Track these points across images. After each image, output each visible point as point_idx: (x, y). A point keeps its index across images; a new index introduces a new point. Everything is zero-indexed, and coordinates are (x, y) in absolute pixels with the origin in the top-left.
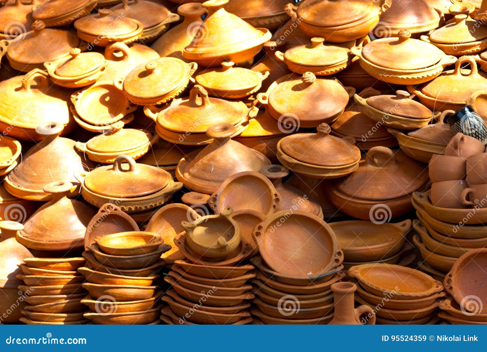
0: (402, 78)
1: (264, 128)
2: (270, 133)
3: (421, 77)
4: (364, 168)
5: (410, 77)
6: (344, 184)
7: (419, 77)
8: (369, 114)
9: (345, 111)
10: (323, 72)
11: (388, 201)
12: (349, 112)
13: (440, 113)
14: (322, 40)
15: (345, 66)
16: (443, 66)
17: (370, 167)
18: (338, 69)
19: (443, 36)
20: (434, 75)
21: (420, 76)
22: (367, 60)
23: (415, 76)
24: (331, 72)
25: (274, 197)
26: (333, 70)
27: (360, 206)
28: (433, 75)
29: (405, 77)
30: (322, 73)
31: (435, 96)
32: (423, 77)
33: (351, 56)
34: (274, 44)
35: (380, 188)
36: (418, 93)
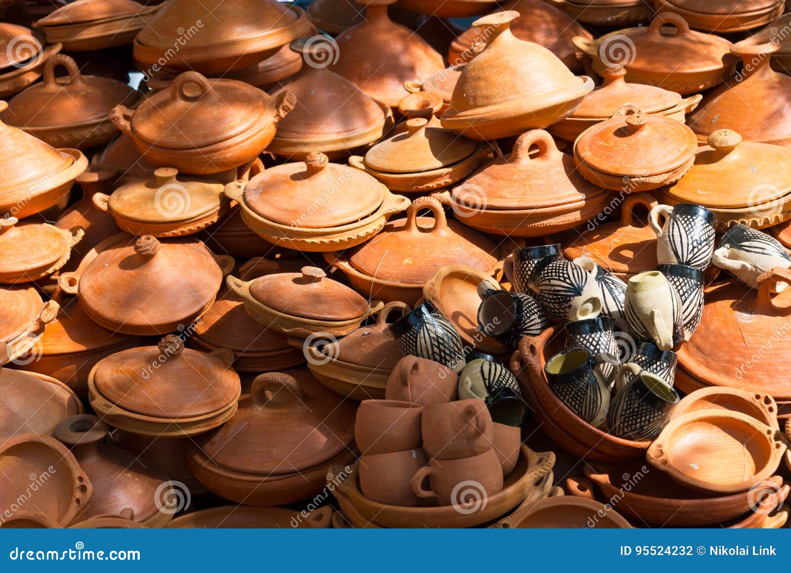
0: (313, 243)
1: (72, 338)
2: (81, 348)
3: (347, 240)
4: (247, 412)
5: (326, 240)
6: (213, 443)
7: (342, 239)
8: (252, 314)
9: (217, 300)
10: (175, 231)
11: (290, 475)
12: (223, 301)
13: (381, 305)
14: (172, 172)
15: (215, 219)
16: (386, 215)
17: (259, 411)
18: (202, 225)
19: (386, 159)
20: (370, 234)
21: (345, 237)
22: (252, 210)
23: (336, 239)
24: (190, 230)
25: (78, 483)
26: (193, 227)
27: (239, 485)
28: (368, 234)
29: (317, 240)
30: (173, 233)
31: (372, 273)
32: (349, 239)
33: (225, 200)
34: (94, 178)
35: (274, 451)
36: (345, 265)
